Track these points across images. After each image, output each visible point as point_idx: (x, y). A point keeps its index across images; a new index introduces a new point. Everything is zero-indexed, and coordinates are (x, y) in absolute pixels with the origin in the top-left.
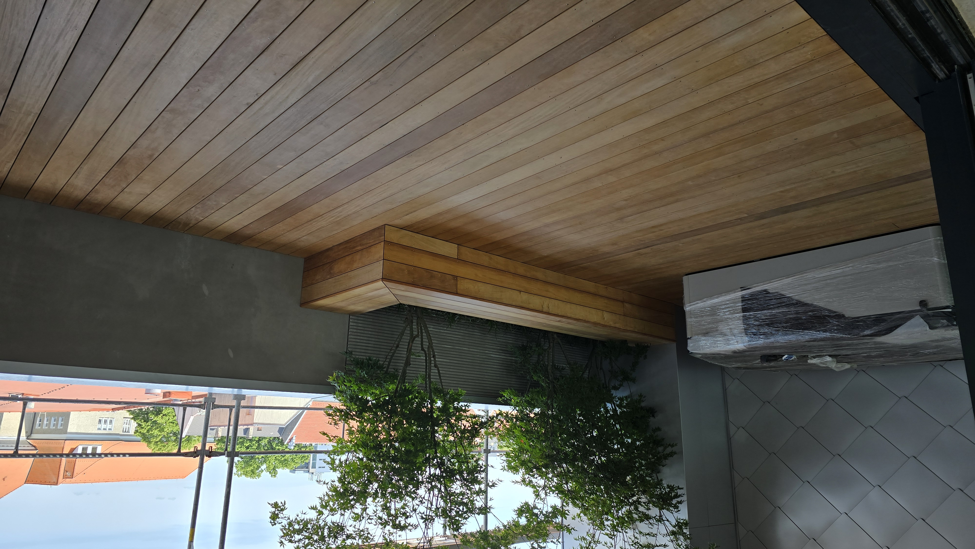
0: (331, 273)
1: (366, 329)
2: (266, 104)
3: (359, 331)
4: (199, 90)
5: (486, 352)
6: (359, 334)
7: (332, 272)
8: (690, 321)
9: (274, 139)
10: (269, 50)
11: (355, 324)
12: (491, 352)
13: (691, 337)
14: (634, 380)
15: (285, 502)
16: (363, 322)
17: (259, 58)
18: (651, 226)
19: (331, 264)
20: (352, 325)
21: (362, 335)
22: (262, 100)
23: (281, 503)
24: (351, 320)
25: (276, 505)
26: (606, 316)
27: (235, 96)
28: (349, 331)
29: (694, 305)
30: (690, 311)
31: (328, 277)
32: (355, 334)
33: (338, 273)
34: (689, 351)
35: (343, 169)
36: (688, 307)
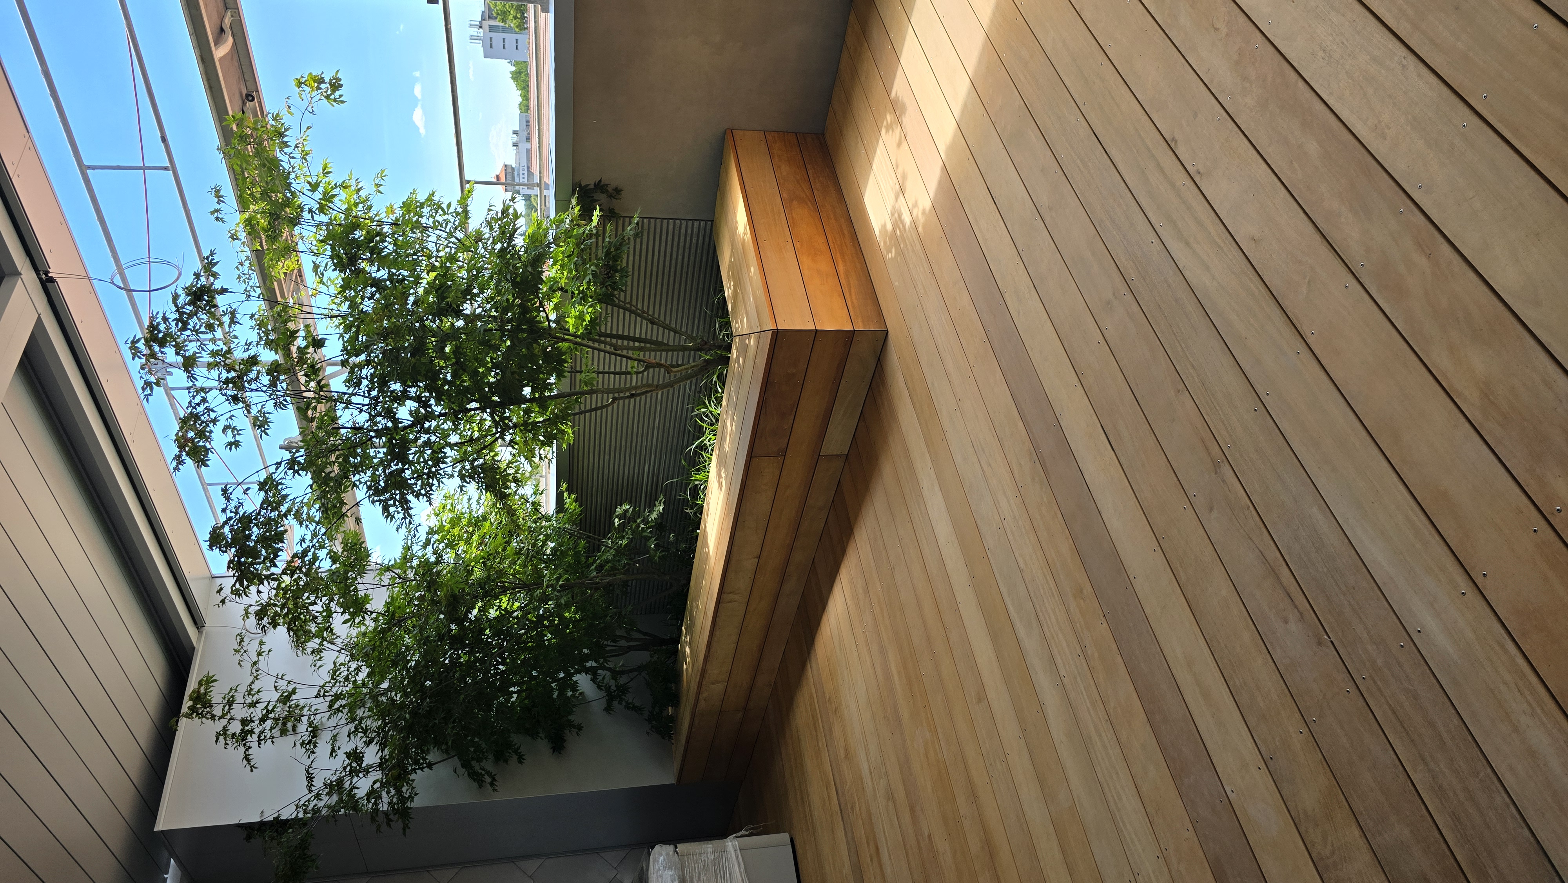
0: (793, 200)
1: (687, 251)
2: (1173, 185)
3: (682, 238)
4: (1217, 29)
5: (653, 456)
6: (676, 239)
7: (795, 203)
8: (707, 849)
9: (1080, 170)
10: (1326, 250)
11: (695, 230)
12: (652, 464)
13: (677, 853)
14: (608, 709)
15: (343, 102)
16: (700, 245)
17: (1303, 215)
18: (879, 845)
19: (810, 201)
20: (693, 225)
21: (675, 244)
22: (1181, 178)
23: (341, 96)
24: (702, 223)
25: (336, 85)
26: (719, 688)
27: (1196, 115)
28: (683, 221)
29: (737, 858)
30: (725, 851)
32: (677, 232)
33: (793, 218)
34: (653, 848)
35: (1006, 296)
36: (733, 845)
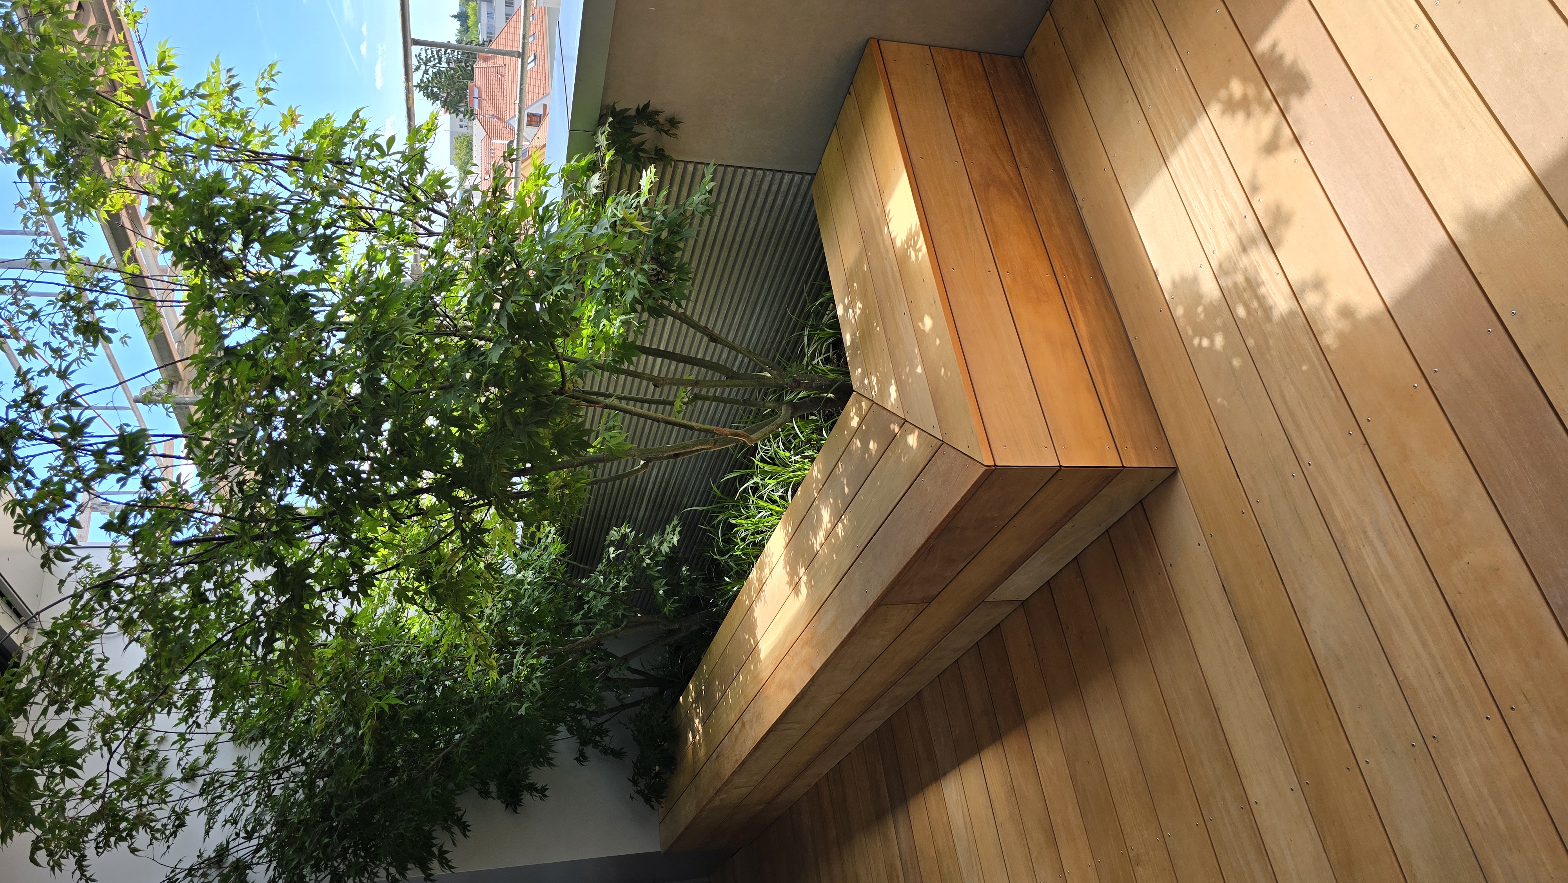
0: (989, 185)
6: (752, 197)
11: (784, 187)
19: (1017, 189)
20: (782, 178)
21: (750, 204)
31: (975, 175)
32: (755, 188)
